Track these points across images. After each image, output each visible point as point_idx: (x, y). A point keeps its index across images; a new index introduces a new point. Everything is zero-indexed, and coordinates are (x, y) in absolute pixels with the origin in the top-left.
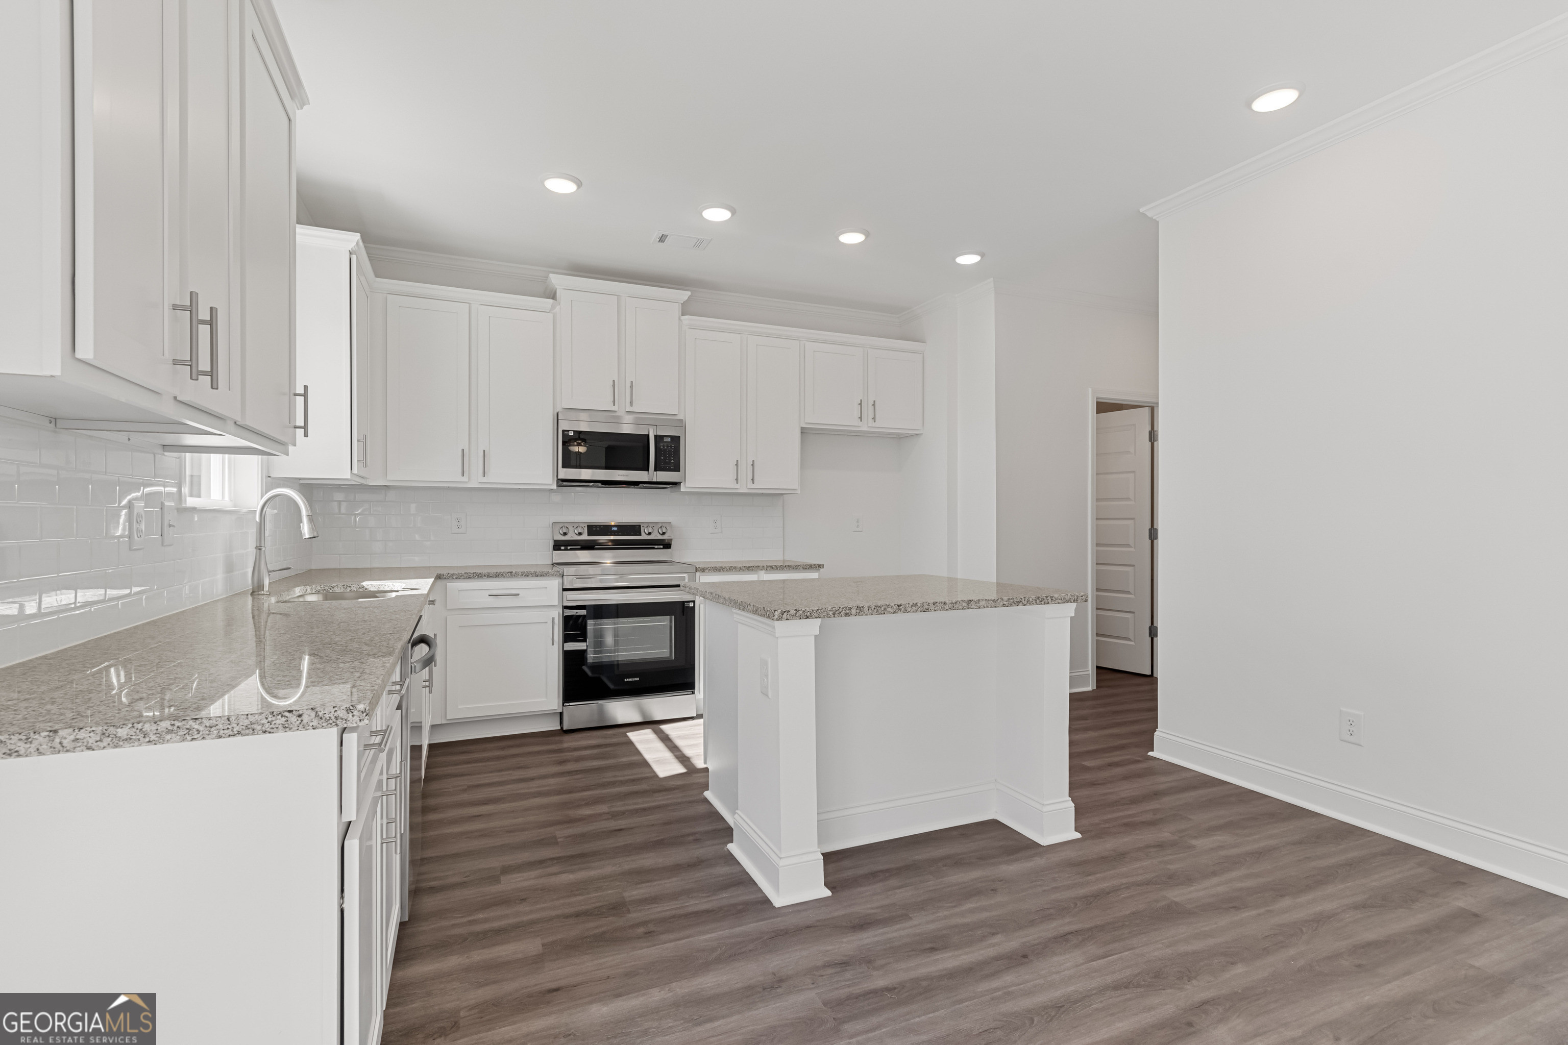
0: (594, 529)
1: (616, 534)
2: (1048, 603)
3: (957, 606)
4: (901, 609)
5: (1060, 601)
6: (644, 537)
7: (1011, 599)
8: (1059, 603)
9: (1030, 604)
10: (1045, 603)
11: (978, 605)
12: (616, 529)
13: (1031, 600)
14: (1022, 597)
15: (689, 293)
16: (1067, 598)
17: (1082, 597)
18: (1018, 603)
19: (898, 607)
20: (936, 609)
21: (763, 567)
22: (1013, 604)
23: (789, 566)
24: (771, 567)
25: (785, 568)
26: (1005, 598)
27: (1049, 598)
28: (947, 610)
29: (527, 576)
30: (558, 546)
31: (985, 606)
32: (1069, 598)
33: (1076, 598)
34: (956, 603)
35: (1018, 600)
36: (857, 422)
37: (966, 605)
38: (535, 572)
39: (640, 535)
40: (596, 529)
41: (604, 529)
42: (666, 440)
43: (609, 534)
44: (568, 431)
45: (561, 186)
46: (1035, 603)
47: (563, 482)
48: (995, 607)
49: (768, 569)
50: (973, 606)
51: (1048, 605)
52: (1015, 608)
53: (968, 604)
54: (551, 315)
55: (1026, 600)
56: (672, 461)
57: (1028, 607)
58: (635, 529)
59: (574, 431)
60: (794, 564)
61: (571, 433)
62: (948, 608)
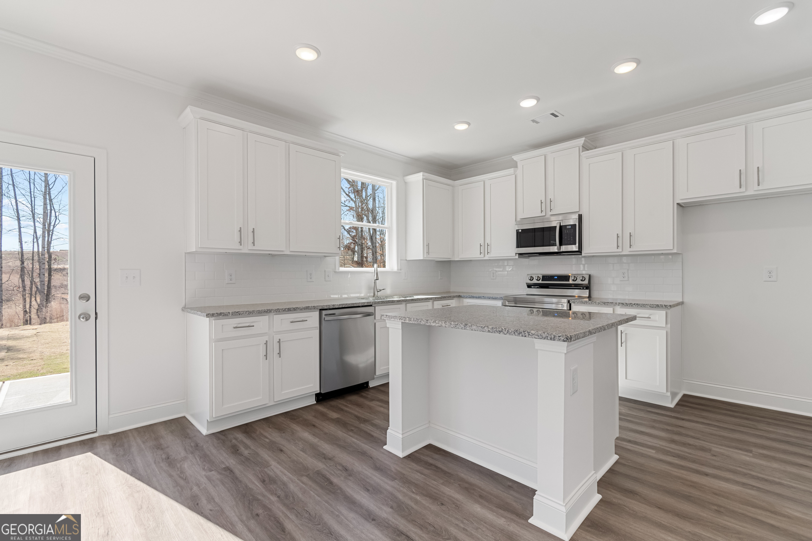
0: (545, 278)
1: (556, 280)
2: (526, 336)
3: (458, 326)
4: (428, 323)
5: (536, 337)
6: (571, 282)
7: (495, 328)
8: (535, 338)
9: (510, 334)
10: (522, 336)
11: (471, 328)
12: (556, 277)
13: (510, 331)
14: (503, 328)
15: (584, 138)
16: (544, 336)
17: (560, 337)
18: (500, 332)
19: (426, 321)
20: (446, 326)
21: (616, 303)
22: (496, 332)
23: (637, 304)
24: (623, 304)
25: (634, 306)
26: (490, 327)
27: (526, 332)
28: (452, 328)
29: (489, 298)
30: (529, 286)
31: (476, 330)
32: (545, 336)
33: (553, 337)
34: (457, 324)
35: (500, 330)
36: (738, 190)
37: (463, 327)
38: (493, 297)
39: (569, 281)
40: (546, 278)
41: (551, 278)
42: (568, 227)
43: (552, 280)
44: (519, 230)
45: (462, 127)
46: (513, 334)
47: (520, 254)
48: (483, 331)
49: (620, 305)
50: (468, 328)
51: (525, 338)
52: (497, 334)
53: (464, 326)
54: (514, 176)
55: (506, 331)
56: (572, 239)
57: (508, 335)
58: (566, 278)
59: (522, 230)
60: (642, 303)
61: (520, 231)
62: (452, 327)
